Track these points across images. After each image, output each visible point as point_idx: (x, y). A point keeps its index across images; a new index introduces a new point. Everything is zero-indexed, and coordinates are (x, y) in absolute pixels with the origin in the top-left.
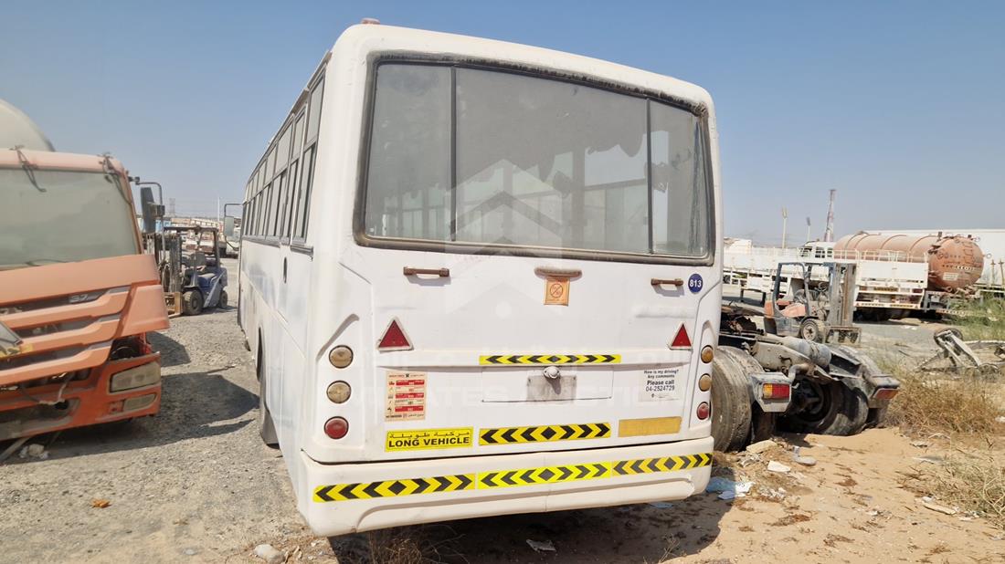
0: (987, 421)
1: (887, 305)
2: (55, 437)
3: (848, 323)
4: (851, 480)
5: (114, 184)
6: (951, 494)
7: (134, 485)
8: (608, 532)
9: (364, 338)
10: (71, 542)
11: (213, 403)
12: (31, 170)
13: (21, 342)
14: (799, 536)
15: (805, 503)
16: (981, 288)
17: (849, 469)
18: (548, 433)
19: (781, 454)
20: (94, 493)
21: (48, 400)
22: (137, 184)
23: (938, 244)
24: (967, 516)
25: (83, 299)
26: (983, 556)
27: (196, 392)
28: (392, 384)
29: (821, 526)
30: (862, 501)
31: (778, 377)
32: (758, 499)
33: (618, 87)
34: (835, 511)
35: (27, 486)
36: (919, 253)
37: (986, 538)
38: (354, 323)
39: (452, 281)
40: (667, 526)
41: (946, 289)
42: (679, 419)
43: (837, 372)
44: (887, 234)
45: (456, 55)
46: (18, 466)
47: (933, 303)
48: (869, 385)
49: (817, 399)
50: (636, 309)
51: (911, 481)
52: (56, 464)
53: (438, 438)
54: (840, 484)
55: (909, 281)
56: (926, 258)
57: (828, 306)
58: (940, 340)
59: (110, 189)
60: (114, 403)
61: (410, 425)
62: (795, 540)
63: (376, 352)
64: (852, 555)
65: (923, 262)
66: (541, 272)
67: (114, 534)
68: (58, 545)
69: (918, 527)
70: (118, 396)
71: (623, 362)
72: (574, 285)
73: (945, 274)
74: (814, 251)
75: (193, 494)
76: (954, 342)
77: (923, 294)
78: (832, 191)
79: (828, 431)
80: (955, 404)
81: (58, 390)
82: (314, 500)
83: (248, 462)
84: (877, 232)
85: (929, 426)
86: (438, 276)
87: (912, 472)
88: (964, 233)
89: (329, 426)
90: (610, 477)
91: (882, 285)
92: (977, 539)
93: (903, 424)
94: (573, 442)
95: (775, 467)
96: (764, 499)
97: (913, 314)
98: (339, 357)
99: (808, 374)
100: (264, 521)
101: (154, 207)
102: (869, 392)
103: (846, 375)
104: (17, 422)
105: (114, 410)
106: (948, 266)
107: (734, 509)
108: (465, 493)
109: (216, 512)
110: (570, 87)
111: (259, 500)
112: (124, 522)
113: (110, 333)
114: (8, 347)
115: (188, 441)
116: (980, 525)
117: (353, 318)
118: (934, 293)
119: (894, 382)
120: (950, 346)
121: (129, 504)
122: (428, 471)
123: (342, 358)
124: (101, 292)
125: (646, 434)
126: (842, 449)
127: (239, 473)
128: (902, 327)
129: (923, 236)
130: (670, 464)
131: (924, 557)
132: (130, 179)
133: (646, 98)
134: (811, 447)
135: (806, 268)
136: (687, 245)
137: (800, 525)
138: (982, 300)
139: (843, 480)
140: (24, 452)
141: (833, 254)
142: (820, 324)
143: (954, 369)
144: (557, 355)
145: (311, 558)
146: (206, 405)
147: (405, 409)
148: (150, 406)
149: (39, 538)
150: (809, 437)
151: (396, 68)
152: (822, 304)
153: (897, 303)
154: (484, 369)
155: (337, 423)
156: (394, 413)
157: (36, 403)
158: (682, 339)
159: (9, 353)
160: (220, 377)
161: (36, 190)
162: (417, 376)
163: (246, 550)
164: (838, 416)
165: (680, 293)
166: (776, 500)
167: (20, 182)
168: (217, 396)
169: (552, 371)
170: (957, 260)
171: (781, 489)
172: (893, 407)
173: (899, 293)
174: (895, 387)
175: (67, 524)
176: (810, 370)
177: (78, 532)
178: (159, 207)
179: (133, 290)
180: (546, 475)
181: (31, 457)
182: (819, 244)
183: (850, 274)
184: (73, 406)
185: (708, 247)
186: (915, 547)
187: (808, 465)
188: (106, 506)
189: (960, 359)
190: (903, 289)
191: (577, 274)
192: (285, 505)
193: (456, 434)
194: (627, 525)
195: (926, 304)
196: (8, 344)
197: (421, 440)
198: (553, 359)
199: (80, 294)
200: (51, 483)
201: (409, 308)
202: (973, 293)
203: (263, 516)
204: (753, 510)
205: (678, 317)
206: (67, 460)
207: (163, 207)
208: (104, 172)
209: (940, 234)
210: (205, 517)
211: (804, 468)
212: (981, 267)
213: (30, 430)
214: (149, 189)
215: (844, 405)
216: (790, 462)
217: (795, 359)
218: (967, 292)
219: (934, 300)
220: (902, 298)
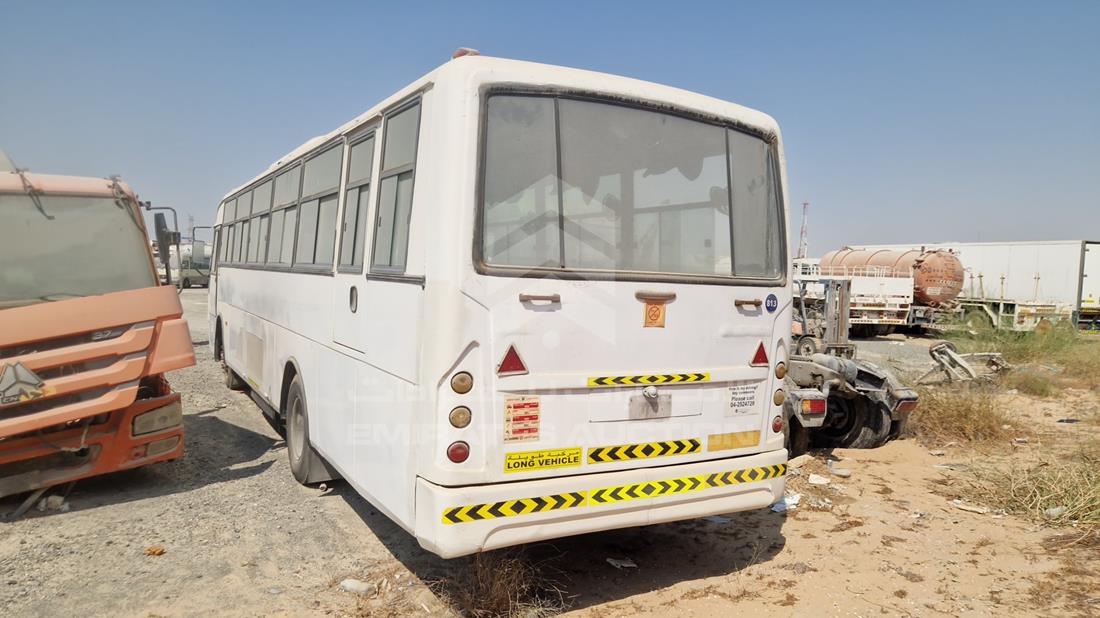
0: (996, 429)
1: (875, 321)
2: (70, 488)
3: (845, 340)
4: (887, 488)
5: (125, 210)
6: (979, 497)
7: (181, 531)
8: (681, 547)
9: (484, 365)
10: (141, 590)
11: (221, 445)
12: (36, 195)
13: (43, 385)
14: (858, 539)
15: (854, 512)
16: (961, 302)
17: (881, 479)
18: (648, 450)
19: (819, 467)
20: (140, 542)
21: (71, 447)
22: (148, 209)
23: (921, 259)
24: (997, 514)
25: (106, 336)
26: (1024, 546)
27: (196, 435)
28: (509, 407)
29: (875, 530)
30: (902, 505)
31: (812, 393)
32: (808, 510)
33: (701, 116)
34: (883, 516)
35: (62, 540)
36: (904, 268)
37: (1021, 531)
38: (475, 350)
39: (563, 306)
40: (733, 538)
41: (930, 303)
42: (757, 433)
43: (862, 387)
44: (871, 249)
45: (559, 87)
46: (41, 519)
47: (919, 318)
48: (892, 397)
49: (841, 415)
50: (722, 330)
51: (940, 485)
52: (83, 515)
53: (550, 458)
54: (878, 492)
55: (894, 296)
56: (911, 273)
57: (824, 324)
58: (936, 354)
59: (122, 214)
60: (136, 447)
61: (526, 447)
62: (857, 543)
63: (495, 376)
64: (909, 553)
65: (909, 277)
66: (640, 296)
67: (184, 580)
68: (129, 595)
69: (960, 525)
70: (141, 439)
71: (712, 380)
72: (669, 307)
73: (929, 289)
74: (800, 267)
75: (249, 537)
76: (949, 356)
77: (908, 309)
78: (805, 204)
79: (854, 444)
80: (964, 414)
81: (82, 434)
82: (443, 522)
83: (291, 503)
84: (861, 247)
85: (943, 436)
86: (550, 302)
87: (940, 478)
88: (945, 247)
89: (452, 451)
90: (704, 489)
91: (871, 301)
92: (1014, 532)
93: (920, 435)
94: (669, 458)
95: (815, 479)
96: (813, 509)
97: (899, 329)
98: (460, 383)
99: (840, 389)
100: (335, 558)
101: (169, 233)
102: (892, 406)
103: (871, 389)
104: (36, 472)
105: (137, 455)
106: (931, 281)
107: (789, 520)
108: (579, 510)
109: (282, 553)
110: (658, 117)
111: (320, 539)
112: (189, 568)
113: (137, 372)
114: (29, 390)
115: (216, 485)
116: (1010, 521)
117: (474, 344)
118: (918, 308)
119: (914, 394)
120: (945, 360)
121: (184, 550)
122: (544, 489)
123: (463, 384)
124: (125, 328)
125: (731, 448)
126: (870, 461)
127: (287, 514)
128: (890, 343)
129: (907, 251)
130: (753, 475)
131: (972, 550)
132: (141, 204)
133: (724, 126)
134: (839, 460)
135: (802, 285)
136: (764, 267)
137: (856, 530)
138: (962, 315)
139: (879, 488)
140: (43, 504)
141: (820, 271)
142: (817, 341)
143: (949, 381)
144: (656, 375)
145: (400, 589)
146: (215, 448)
147: (521, 431)
148: (174, 449)
149: (104, 589)
150: (836, 452)
151: (505, 100)
152: (818, 321)
153: (885, 319)
154: (590, 390)
155: (460, 447)
156: (511, 435)
157: (58, 451)
158: (761, 357)
159: (31, 397)
160: (214, 418)
161: (43, 216)
162: (531, 399)
163: (330, 586)
164: (863, 430)
165: (759, 313)
166: (825, 509)
167: (25, 209)
168: (221, 438)
169: (651, 390)
170: (940, 274)
171: (827, 500)
172: (912, 419)
173: (887, 308)
174: (915, 399)
175: (128, 573)
176: (842, 385)
177: (145, 580)
178: (174, 234)
179: (158, 325)
180: (649, 489)
181: (50, 509)
182: (804, 261)
183: (845, 291)
184: (94, 453)
185: (781, 269)
186: (962, 542)
187: (844, 477)
188: (161, 553)
189: (955, 372)
190: (890, 305)
191: (672, 297)
192: (350, 542)
193: (567, 454)
194: (696, 539)
195: (911, 320)
196: (29, 387)
197: (536, 461)
198: (653, 379)
199: (103, 330)
200: (88, 535)
201: (525, 334)
202: (954, 307)
203: (332, 554)
204: (807, 519)
205: (756, 336)
206: (92, 510)
207: (179, 234)
208: (113, 197)
209: (923, 248)
210: (272, 558)
211: (842, 480)
212: (961, 281)
213: (49, 480)
214: (162, 215)
215: (869, 418)
216: (829, 474)
217: (826, 375)
218: (949, 306)
219: (918, 315)
220: (890, 314)
